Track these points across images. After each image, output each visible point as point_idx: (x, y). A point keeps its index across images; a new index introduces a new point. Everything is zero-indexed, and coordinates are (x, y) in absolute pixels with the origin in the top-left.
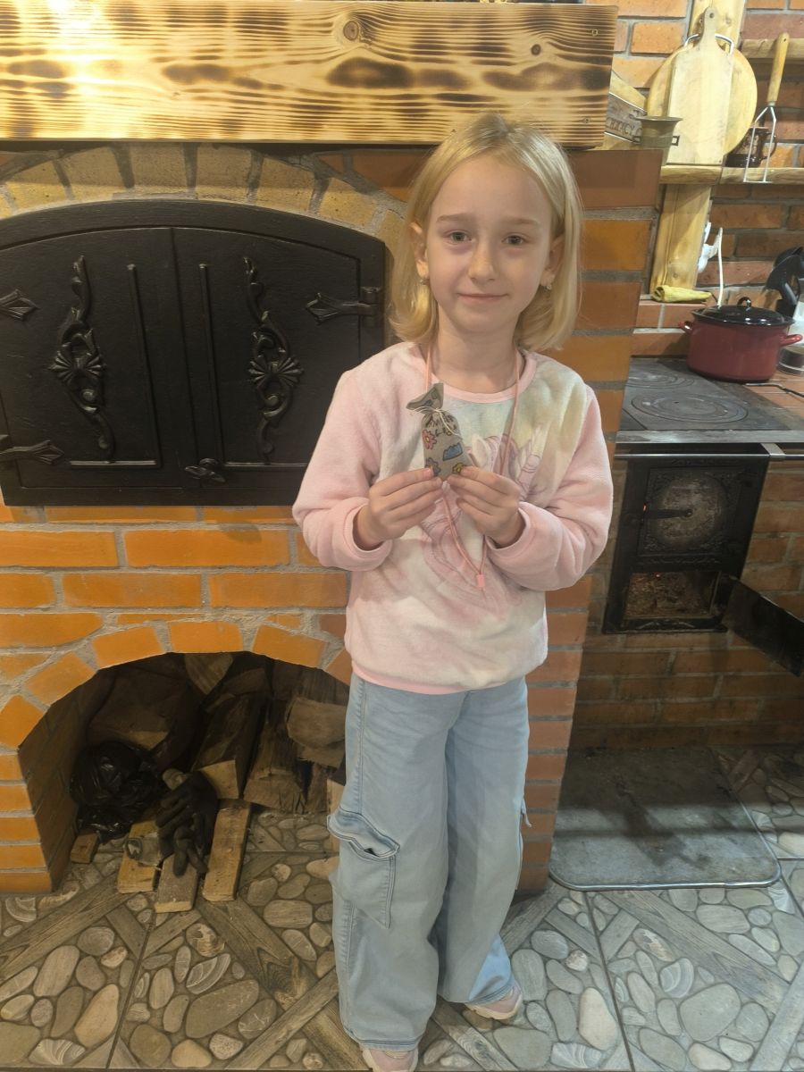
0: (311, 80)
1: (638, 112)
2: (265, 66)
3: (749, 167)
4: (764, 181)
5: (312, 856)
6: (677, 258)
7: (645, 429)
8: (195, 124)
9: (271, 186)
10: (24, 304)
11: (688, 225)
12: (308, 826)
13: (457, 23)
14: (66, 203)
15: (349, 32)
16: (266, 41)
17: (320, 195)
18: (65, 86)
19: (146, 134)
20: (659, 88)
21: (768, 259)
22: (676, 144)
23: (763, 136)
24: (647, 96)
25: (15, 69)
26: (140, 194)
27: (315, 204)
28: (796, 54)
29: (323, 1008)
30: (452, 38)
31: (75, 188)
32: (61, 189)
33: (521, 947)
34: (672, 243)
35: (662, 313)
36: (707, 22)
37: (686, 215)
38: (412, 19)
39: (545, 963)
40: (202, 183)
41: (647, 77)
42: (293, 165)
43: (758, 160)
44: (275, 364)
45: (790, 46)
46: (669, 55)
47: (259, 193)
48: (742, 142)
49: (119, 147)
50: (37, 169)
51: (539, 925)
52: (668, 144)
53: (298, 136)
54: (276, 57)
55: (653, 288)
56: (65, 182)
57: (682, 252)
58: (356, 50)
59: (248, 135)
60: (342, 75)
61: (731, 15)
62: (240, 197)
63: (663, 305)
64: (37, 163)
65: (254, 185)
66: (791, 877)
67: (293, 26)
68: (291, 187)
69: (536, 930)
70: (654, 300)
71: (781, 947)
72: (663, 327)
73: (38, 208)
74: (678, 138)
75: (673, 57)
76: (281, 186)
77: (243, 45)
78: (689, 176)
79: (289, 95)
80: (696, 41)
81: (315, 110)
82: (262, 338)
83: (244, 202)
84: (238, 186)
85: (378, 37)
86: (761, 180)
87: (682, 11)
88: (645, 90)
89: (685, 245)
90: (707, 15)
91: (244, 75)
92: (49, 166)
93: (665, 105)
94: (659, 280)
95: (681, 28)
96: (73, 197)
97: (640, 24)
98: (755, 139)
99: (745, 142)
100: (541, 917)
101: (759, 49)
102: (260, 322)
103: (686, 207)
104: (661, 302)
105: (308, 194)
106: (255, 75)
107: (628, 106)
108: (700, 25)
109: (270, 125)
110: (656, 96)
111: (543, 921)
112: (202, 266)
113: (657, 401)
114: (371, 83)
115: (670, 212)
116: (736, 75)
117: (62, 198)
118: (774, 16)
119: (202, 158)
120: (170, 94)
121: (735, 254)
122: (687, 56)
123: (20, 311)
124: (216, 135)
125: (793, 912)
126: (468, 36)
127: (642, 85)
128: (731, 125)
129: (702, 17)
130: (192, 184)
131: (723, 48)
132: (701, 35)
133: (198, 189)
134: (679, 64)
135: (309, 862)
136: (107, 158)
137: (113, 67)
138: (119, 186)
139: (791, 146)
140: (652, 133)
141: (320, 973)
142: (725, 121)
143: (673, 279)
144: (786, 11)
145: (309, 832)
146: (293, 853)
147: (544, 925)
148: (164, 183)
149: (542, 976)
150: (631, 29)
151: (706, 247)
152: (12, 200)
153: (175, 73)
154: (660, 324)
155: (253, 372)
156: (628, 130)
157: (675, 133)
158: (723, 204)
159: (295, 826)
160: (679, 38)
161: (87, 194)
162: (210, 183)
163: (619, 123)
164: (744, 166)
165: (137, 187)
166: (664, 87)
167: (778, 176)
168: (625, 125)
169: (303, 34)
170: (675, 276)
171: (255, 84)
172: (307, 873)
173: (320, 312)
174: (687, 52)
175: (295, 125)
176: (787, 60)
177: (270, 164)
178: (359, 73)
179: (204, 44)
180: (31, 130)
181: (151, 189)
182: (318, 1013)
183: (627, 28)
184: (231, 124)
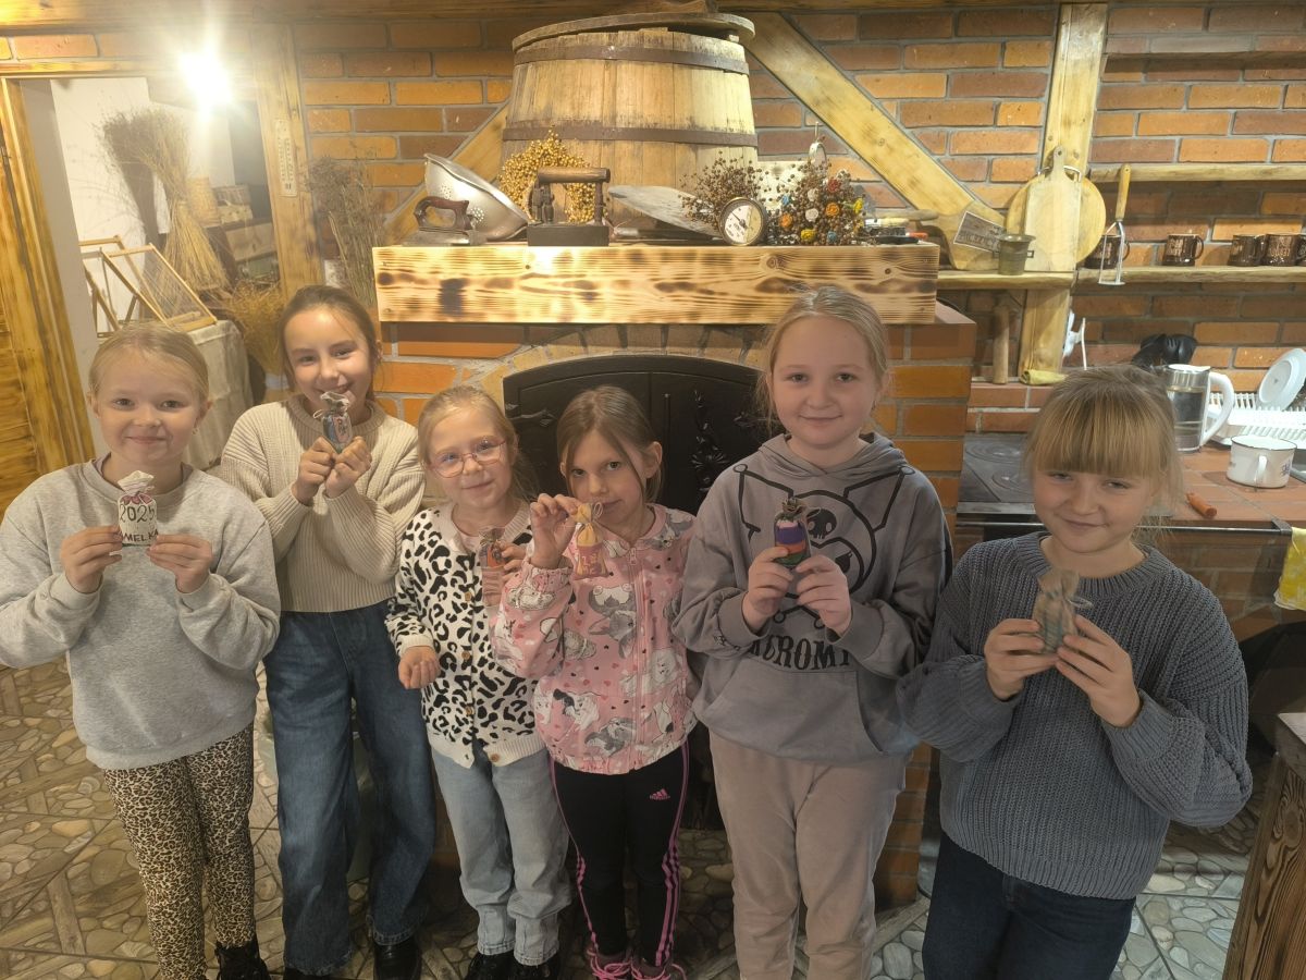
0: (746, 290)
1: (998, 228)
2: (718, 282)
3: (1105, 268)
4: (1118, 283)
5: (711, 862)
6: (1042, 345)
7: (999, 500)
8: (671, 314)
9: (714, 346)
10: (548, 418)
11: (1051, 317)
12: (704, 839)
13: (837, 258)
14: (584, 357)
15: (770, 263)
16: (719, 269)
17: (746, 352)
18: (596, 294)
19: (641, 321)
20: (1016, 210)
21: (1135, 342)
22: (1032, 257)
23: (1116, 243)
24: (1006, 215)
25: (565, 285)
26: (631, 351)
27: (742, 357)
28: (1139, 178)
29: (725, 970)
30: (834, 266)
31: (590, 348)
32: (582, 348)
33: (891, 941)
34: (1037, 333)
35: (1028, 397)
36: (1056, 158)
37: (1048, 310)
38: (810, 256)
39: (912, 954)
40: (670, 346)
41: (1006, 200)
42: (729, 334)
43: (1112, 263)
44: (710, 457)
45: (1133, 173)
46: (1025, 182)
47: (706, 351)
48: (1097, 248)
49: (621, 328)
50: (569, 337)
51: (909, 926)
52: (1025, 257)
53: (735, 321)
54: (727, 277)
55: (1020, 372)
56: (584, 344)
57: (1046, 341)
58: (775, 273)
59: (704, 320)
60: (765, 287)
61: (1078, 151)
62: (694, 353)
63: (1028, 387)
64: (569, 334)
65: (703, 346)
66: (1144, 907)
67: (736, 261)
68: (727, 346)
69: (905, 929)
70: (1020, 382)
71: (1127, 959)
72: (1030, 407)
73: (565, 360)
74: (1033, 252)
75: (1027, 185)
76: (721, 346)
77: (704, 271)
78: (1044, 283)
79: (732, 298)
80: (1048, 172)
81: (747, 306)
82: (703, 440)
83: (696, 356)
84: (694, 346)
85: (788, 266)
86: (1114, 280)
87: (1034, 147)
88: (1004, 211)
89: (1049, 334)
90: (1056, 153)
91: (704, 287)
92: (576, 335)
93: (1022, 224)
94: (1026, 365)
95: (1034, 162)
96: (587, 353)
97: (998, 160)
98: (1108, 246)
99: (1099, 248)
100: (910, 921)
101: (1105, 176)
102: (702, 430)
103: (1048, 303)
104: (1028, 384)
105: (738, 351)
106: (710, 288)
107: (990, 224)
108: (1051, 159)
109: (718, 314)
110: (1013, 217)
111: (912, 924)
112: (667, 395)
113: (1016, 476)
114: (781, 290)
115: (1033, 307)
116: (1085, 198)
117: (581, 354)
118: (1124, 141)
119: (671, 330)
120: (657, 298)
121: (1103, 337)
122: (1039, 186)
123: (546, 422)
124: (684, 321)
125: (1143, 934)
126: (845, 265)
127: (1002, 205)
128: (1082, 238)
129: (1052, 153)
130: (664, 345)
131: (1071, 177)
132: (1052, 168)
133: (668, 348)
134: (1032, 192)
135: (708, 865)
136: (615, 334)
137: (624, 283)
138: (618, 347)
139: (1149, 246)
140: (1009, 250)
141: (721, 946)
142: (1077, 235)
143: (1039, 363)
144: (1134, 137)
145: (708, 844)
146: (693, 859)
147: (913, 927)
148: (646, 346)
149: (909, 963)
150: (990, 164)
151: (1071, 335)
152: (550, 355)
153: (663, 287)
154: (1027, 404)
155: (694, 462)
156: (990, 243)
157: (1030, 248)
158: (1087, 295)
159: (694, 839)
160: (1033, 169)
161: (597, 351)
162: (675, 345)
163: (982, 238)
164: (1098, 267)
165: (629, 348)
166: (1020, 209)
167: (1132, 277)
168: (987, 239)
169: (742, 265)
170: (1041, 361)
171: (710, 292)
172: (706, 874)
173: (742, 424)
174: (1040, 182)
175: (734, 315)
176: (1131, 183)
177: (714, 333)
178: (775, 285)
179: (681, 271)
180: (571, 318)
181: (638, 349)
182: (719, 974)
183: (986, 164)
184: (693, 315)
